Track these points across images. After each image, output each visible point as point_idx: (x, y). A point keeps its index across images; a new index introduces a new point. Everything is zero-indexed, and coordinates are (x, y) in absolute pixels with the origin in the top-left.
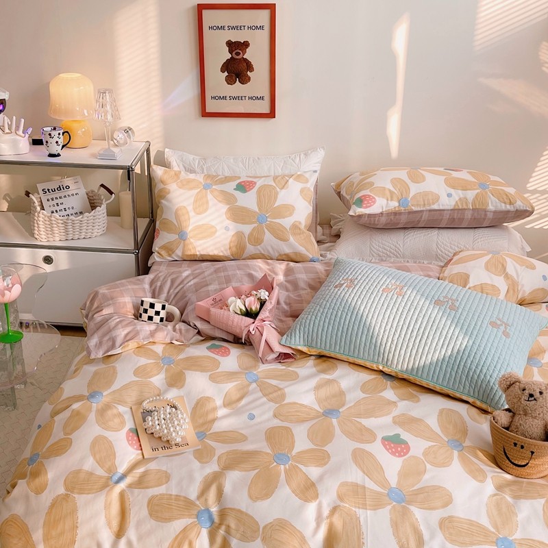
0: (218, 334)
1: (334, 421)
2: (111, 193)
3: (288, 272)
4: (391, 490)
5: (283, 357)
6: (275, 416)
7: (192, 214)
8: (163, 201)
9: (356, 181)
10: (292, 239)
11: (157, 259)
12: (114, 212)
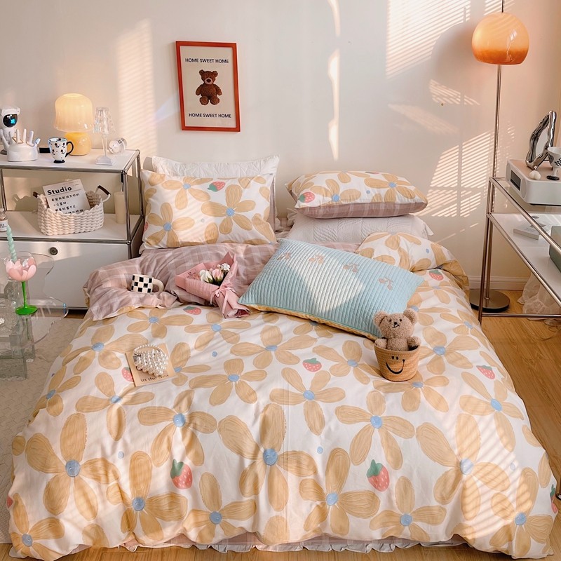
0: (193, 299)
1: (273, 353)
2: (107, 193)
3: (247, 252)
4: (306, 392)
5: (241, 313)
6: (232, 352)
7: (175, 210)
8: (151, 199)
9: (302, 182)
10: (254, 228)
11: (147, 247)
12: (110, 210)
